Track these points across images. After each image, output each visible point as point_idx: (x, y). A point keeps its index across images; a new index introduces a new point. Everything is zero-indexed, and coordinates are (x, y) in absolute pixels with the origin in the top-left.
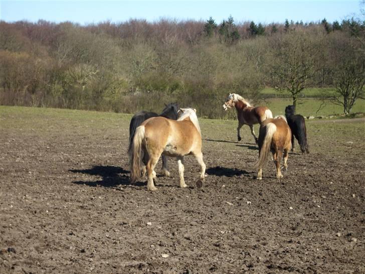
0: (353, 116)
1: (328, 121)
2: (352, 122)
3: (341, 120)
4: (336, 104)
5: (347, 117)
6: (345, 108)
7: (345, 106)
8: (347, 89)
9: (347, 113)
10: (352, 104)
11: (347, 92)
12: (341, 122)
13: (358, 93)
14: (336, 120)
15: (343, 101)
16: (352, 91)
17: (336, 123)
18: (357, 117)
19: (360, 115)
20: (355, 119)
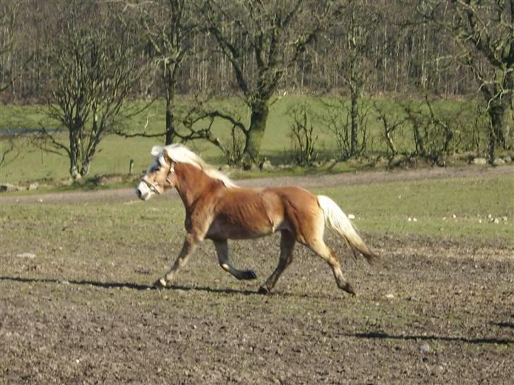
0: (94, 183)
1: (25, 198)
2: (90, 201)
3: (60, 196)
4: (47, 151)
5: (76, 185)
6: (73, 163)
7: (71, 156)
8: (79, 109)
9: (79, 176)
10: (93, 151)
11: (78, 119)
12: (61, 202)
13: (107, 122)
14: (48, 196)
15: (67, 144)
16: (91, 114)
17: (46, 202)
18: (106, 187)
19: (115, 179)
20: (101, 193)
